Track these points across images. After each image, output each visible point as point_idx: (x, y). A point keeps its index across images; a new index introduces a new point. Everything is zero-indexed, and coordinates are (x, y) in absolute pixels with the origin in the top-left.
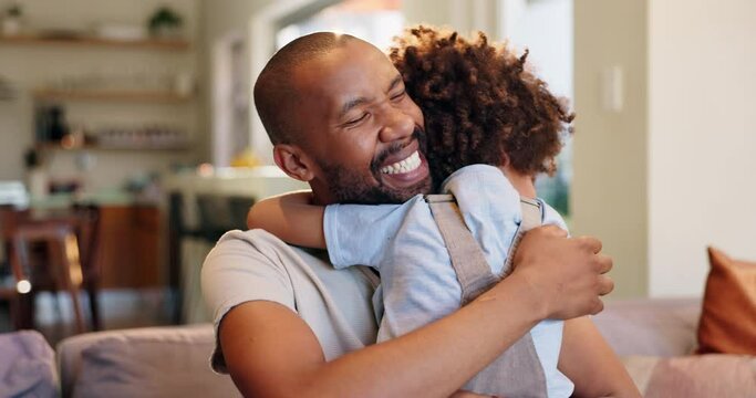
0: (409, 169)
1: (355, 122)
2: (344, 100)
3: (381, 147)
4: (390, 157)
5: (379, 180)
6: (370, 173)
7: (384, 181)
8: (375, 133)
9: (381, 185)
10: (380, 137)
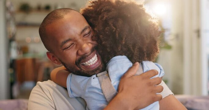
0: (91, 64)
1: (68, 48)
2: (62, 40)
3: (78, 57)
4: (82, 60)
5: (80, 68)
6: (75, 66)
7: (82, 68)
8: (75, 52)
9: (81, 69)
10: (77, 54)
